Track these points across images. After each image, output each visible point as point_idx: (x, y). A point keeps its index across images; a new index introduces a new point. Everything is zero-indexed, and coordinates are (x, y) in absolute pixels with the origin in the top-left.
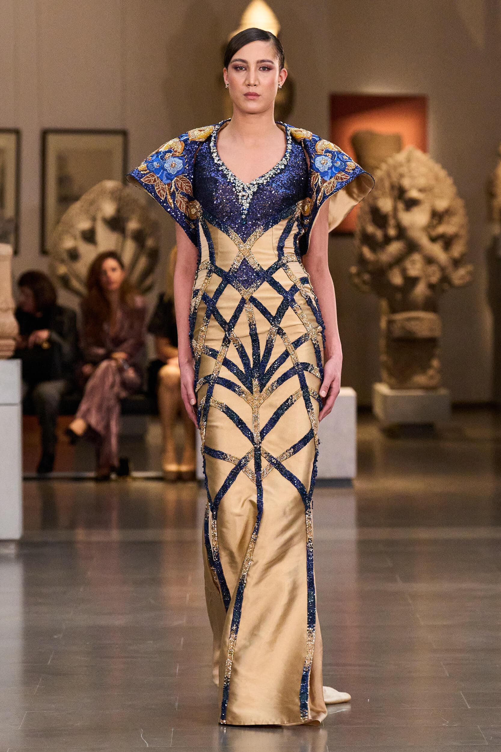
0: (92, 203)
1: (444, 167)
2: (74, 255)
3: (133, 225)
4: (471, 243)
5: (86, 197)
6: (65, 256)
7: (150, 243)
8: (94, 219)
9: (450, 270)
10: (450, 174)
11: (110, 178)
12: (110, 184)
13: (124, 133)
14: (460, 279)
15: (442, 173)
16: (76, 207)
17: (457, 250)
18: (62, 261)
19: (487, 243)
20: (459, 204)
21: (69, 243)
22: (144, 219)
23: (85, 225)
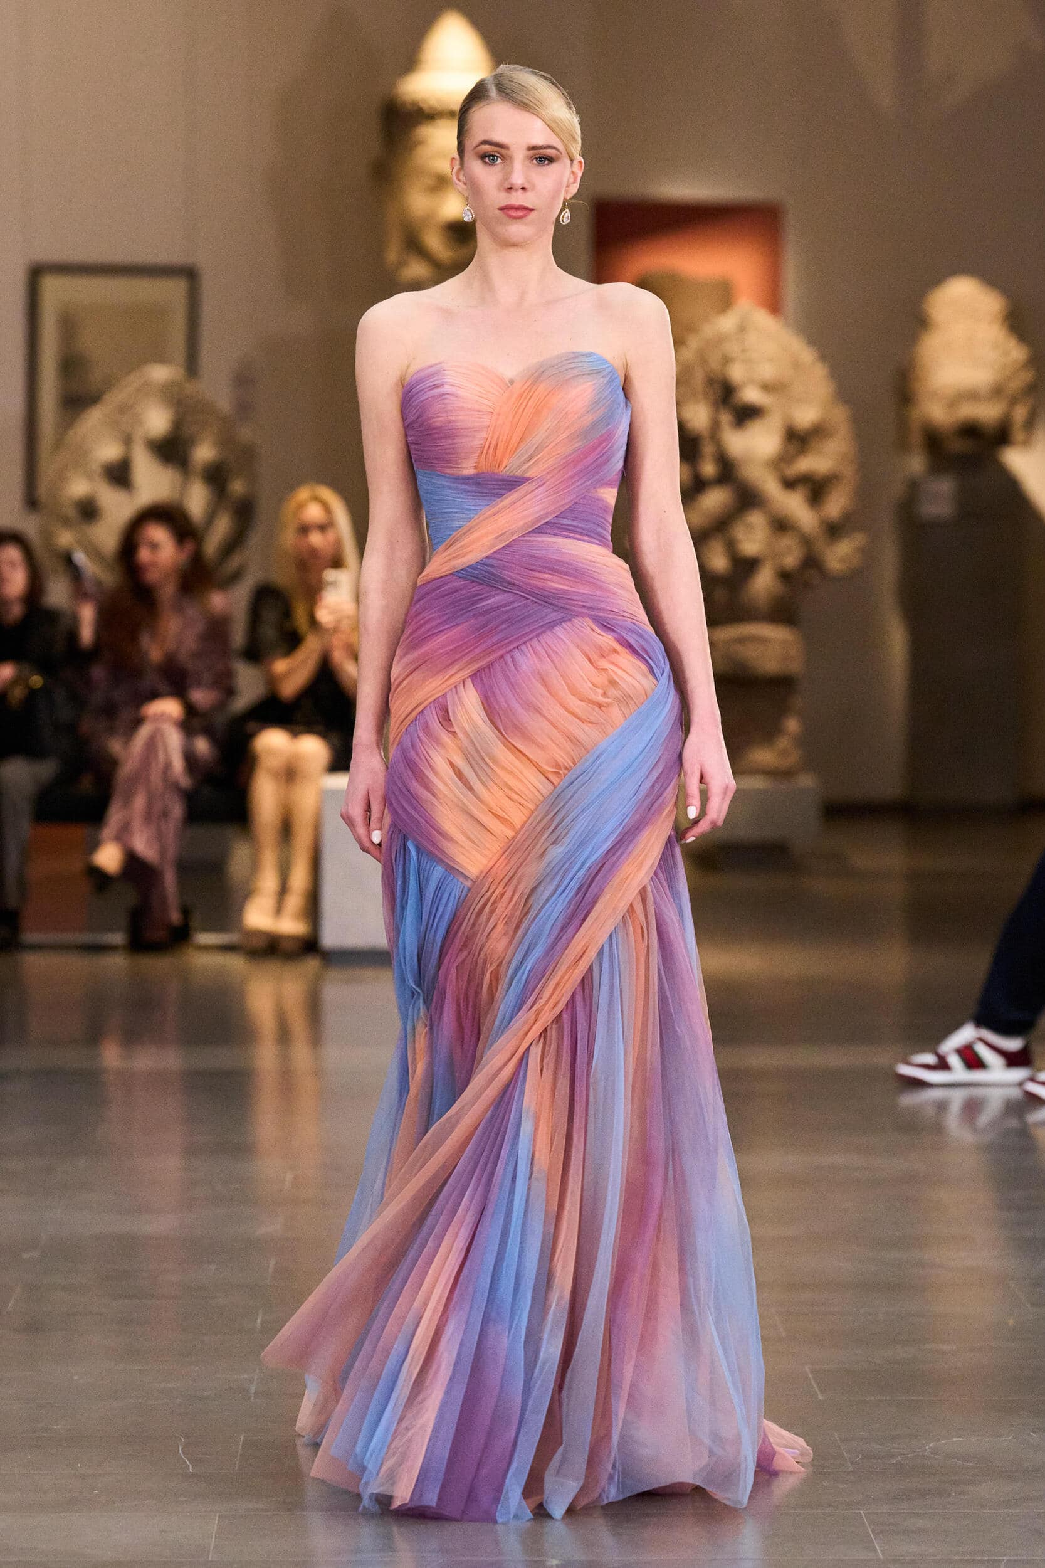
0: (124, 409)
1: (812, 342)
2: (88, 511)
3: (204, 453)
4: (865, 492)
5: (114, 399)
6: (71, 512)
7: (237, 487)
8: (128, 441)
9: (820, 544)
10: (823, 357)
11: (162, 359)
12: (160, 373)
13: (190, 274)
14: (842, 560)
15: (807, 355)
16: (94, 418)
17: (836, 505)
18: (66, 522)
19: (897, 490)
20: (840, 416)
21: (78, 488)
22: (226, 441)
23: (109, 451)
